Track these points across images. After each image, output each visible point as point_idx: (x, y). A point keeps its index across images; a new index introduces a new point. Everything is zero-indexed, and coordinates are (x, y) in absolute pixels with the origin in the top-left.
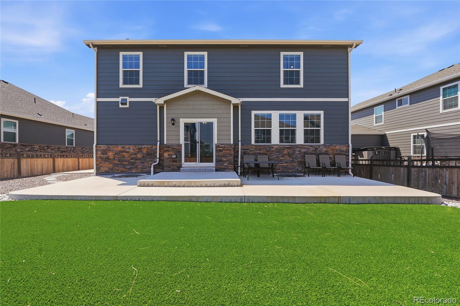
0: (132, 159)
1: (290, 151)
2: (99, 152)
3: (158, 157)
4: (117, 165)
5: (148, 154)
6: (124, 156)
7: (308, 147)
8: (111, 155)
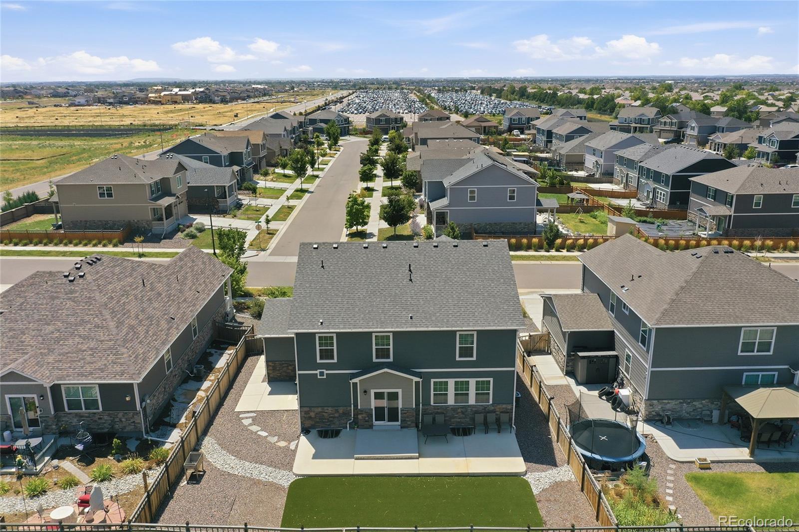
0: (331, 417)
1: (463, 410)
2: (302, 413)
3: (352, 416)
4: (318, 422)
5: (344, 414)
6: (323, 415)
7: (478, 406)
8: (312, 414)
